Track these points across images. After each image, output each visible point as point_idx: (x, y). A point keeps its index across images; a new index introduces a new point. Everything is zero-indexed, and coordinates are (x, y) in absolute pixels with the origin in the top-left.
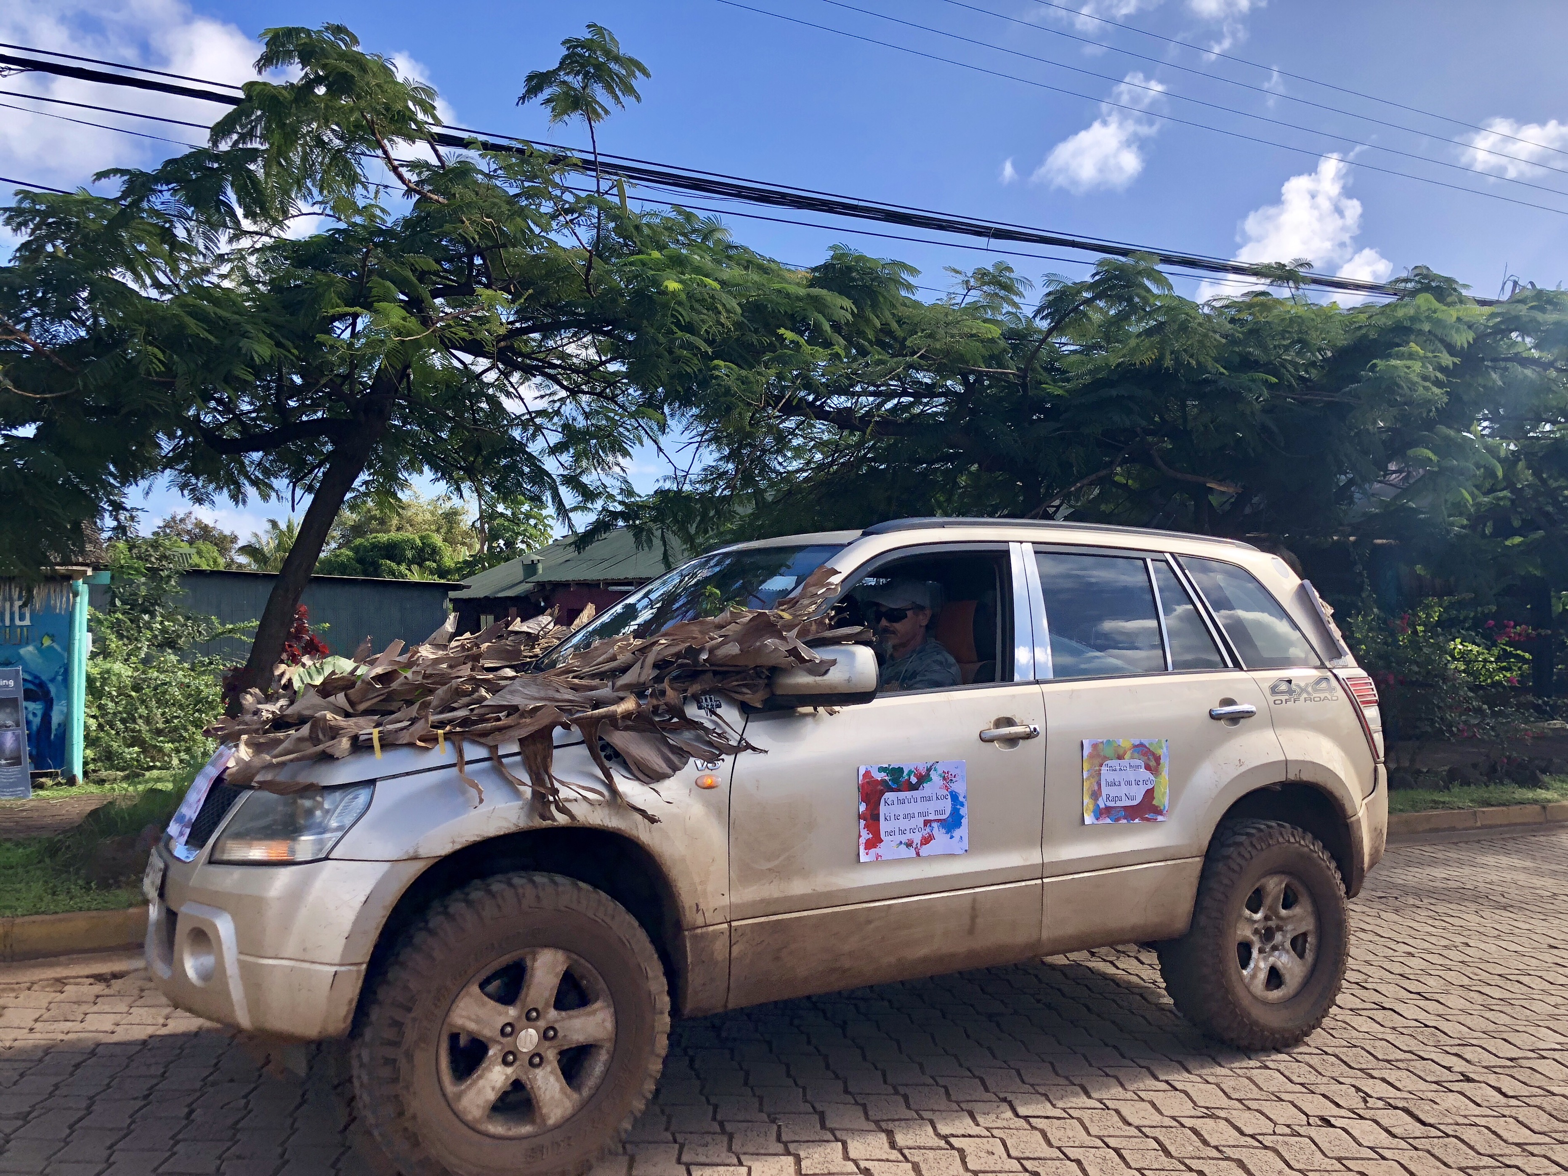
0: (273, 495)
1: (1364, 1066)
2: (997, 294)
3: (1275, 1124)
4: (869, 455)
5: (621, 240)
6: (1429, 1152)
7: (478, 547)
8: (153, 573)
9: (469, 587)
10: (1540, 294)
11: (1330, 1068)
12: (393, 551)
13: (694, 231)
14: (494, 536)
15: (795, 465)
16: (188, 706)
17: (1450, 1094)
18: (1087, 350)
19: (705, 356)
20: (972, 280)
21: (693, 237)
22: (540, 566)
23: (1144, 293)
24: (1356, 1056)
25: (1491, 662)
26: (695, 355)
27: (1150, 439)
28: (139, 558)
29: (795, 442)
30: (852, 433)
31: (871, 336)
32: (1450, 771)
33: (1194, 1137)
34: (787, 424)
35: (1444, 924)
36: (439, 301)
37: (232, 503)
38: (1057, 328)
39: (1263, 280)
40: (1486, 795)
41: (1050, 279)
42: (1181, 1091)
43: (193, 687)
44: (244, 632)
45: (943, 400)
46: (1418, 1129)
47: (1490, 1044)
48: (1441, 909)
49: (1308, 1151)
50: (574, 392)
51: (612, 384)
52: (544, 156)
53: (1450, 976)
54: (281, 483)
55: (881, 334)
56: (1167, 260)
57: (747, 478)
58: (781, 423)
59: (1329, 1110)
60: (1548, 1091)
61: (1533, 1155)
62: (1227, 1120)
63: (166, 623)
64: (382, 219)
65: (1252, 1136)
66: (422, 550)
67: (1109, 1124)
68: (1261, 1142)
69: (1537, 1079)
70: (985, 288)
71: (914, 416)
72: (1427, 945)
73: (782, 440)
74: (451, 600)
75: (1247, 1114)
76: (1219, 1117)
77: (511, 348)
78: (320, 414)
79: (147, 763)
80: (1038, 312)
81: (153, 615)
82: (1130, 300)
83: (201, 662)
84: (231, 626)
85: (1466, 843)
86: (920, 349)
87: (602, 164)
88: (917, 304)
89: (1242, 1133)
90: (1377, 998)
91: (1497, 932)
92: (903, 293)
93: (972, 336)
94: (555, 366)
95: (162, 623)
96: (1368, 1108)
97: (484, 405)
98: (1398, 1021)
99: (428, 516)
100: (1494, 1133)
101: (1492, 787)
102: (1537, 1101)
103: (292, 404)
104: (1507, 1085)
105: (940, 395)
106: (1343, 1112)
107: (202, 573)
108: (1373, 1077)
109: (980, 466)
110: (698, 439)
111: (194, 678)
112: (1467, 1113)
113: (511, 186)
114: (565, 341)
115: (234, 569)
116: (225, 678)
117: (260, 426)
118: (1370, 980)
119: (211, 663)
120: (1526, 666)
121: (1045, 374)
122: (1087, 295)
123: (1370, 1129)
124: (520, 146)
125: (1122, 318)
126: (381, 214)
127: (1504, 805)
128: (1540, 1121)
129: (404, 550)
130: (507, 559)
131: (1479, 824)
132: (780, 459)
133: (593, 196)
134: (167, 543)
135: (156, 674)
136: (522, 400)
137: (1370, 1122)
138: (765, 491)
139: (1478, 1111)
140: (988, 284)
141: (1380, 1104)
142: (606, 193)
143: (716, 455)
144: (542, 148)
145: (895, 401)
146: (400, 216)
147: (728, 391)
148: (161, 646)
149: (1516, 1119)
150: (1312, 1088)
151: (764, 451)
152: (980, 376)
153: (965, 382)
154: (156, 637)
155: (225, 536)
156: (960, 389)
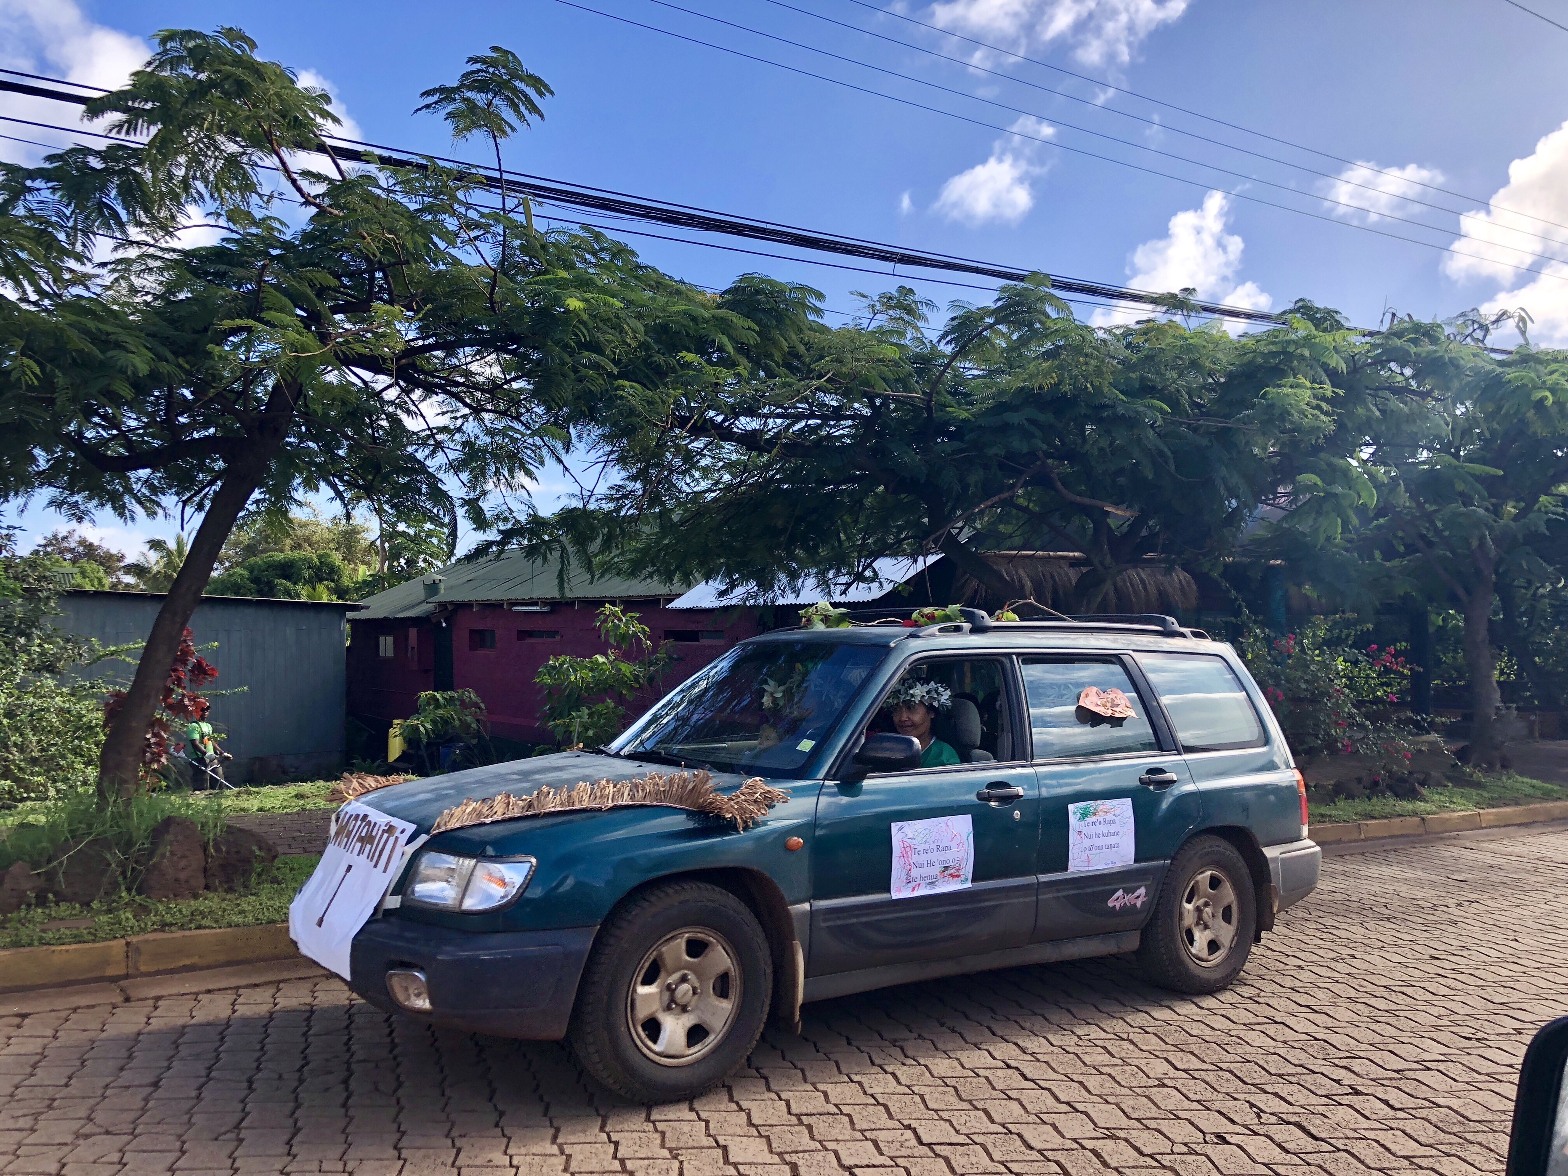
0: (160, 511)
1: (1258, 1081)
2: (902, 319)
3: (1173, 1143)
4: (778, 476)
5: (526, 258)
6: (1320, 1167)
7: (378, 566)
8: (30, 594)
9: (367, 607)
10: (1417, 328)
11: (1225, 1085)
12: (288, 570)
13: (602, 249)
14: (395, 555)
15: (704, 485)
16: (66, 733)
17: (1340, 1108)
18: (991, 374)
19: (610, 375)
20: (878, 304)
21: (603, 255)
22: (442, 586)
23: (1043, 318)
24: (1249, 1071)
25: (1373, 678)
26: (600, 375)
27: (1050, 461)
28: (16, 578)
29: (704, 462)
30: (760, 455)
31: (778, 357)
32: (1335, 785)
33: (1095, 1159)
34: (695, 444)
35: (1332, 937)
36: (338, 317)
37: (119, 521)
38: (961, 352)
39: (1159, 309)
40: (1370, 808)
41: (954, 304)
42: (1082, 1112)
43: (74, 712)
44: (128, 652)
45: (850, 422)
46: (1309, 1144)
47: (1376, 1056)
48: (1329, 922)
49: (1205, 1170)
50: (477, 411)
51: (517, 403)
52: (448, 172)
53: (1337, 988)
54: (170, 500)
55: (789, 357)
56: (1068, 287)
57: (655, 500)
58: (690, 443)
59: (1224, 1127)
60: (1433, 1103)
61: (1421, 1168)
62: (1126, 1140)
63: (46, 646)
64: (280, 231)
65: (1151, 1156)
66: (319, 569)
67: (1012, 1148)
68: (1159, 1162)
69: (1423, 1092)
70: (891, 312)
71: (822, 438)
72: (1315, 958)
73: (689, 458)
74: (348, 621)
75: (1146, 1134)
76: (1119, 1138)
77: (414, 366)
78: (212, 430)
79: (21, 793)
80: (943, 337)
81: (29, 637)
82: (1030, 325)
83: (82, 686)
84: (113, 648)
85: (1351, 855)
86: (829, 372)
87: (508, 182)
88: (824, 329)
89: (1141, 1153)
90: (1270, 1012)
91: (1381, 944)
92: (812, 317)
93: (879, 360)
94: (458, 384)
95: (40, 645)
96: (1261, 1123)
97: (384, 423)
98: (1289, 1035)
99: (327, 535)
100: (1383, 1146)
101: (1374, 799)
102: (1423, 1113)
103: (182, 420)
104: (1394, 1097)
105: (847, 418)
106: (1238, 1129)
107: (85, 593)
108: (1266, 1092)
109: (886, 488)
110: (604, 458)
111: (75, 704)
112: (1356, 1126)
113: (410, 200)
114: (469, 359)
115: (120, 589)
116: (107, 704)
117: (147, 442)
118: (1262, 994)
119: (92, 687)
120: (1405, 682)
121: (950, 397)
122: (990, 320)
123: (1264, 1145)
124: (424, 162)
125: (1024, 342)
126: (280, 227)
127: (1386, 818)
128: (1428, 1134)
129: (301, 569)
130: (407, 579)
131: (1362, 836)
132: (688, 481)
133: (498, 214)
134: (47, 563)
135: (32, 700)
136: (424, 418)
137: (1264, 1138)
138: (672, 510)
139: (1366, 1124)
140: (894, 308)
141: (1273, 1119)
142: (512, 211)
143: (624, 474)
144: (448, 165)
145: (803, 423)
146: (299, 229)
147: (632, 412)
148: (38, 670)
149: (1403, 1132)
150: (1208, 1104)
151: (671, 472)
152: (886, 399)
153: (872, 405)
154: (33, 661)
155: (112, 555)
156: (867, 412)
